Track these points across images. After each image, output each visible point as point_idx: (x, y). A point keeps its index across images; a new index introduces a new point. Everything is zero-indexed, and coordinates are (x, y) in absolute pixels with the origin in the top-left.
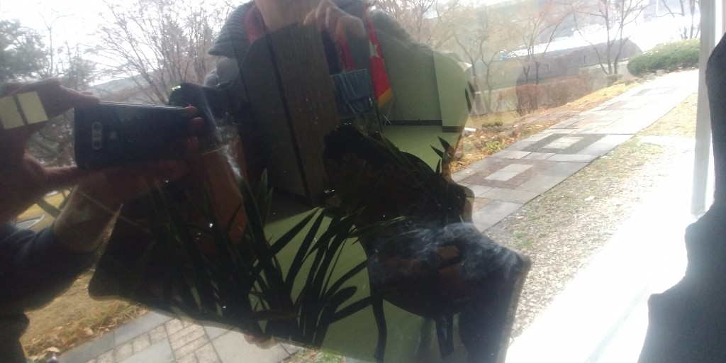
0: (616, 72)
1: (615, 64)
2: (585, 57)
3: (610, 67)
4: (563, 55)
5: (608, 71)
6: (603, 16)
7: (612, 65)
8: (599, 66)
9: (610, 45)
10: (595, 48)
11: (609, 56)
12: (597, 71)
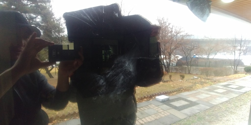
0: (237, 69)
1: (237, 67)
2: (225, 62)
3: (234, 68)
4: (217, 60)
5: (233, 69)
6: (234, 51)
7: (235, 67)
8: (230, 66)
9: (235, 61)
10: (230, 60)
11: (234, 64)
12: (230, 68)
